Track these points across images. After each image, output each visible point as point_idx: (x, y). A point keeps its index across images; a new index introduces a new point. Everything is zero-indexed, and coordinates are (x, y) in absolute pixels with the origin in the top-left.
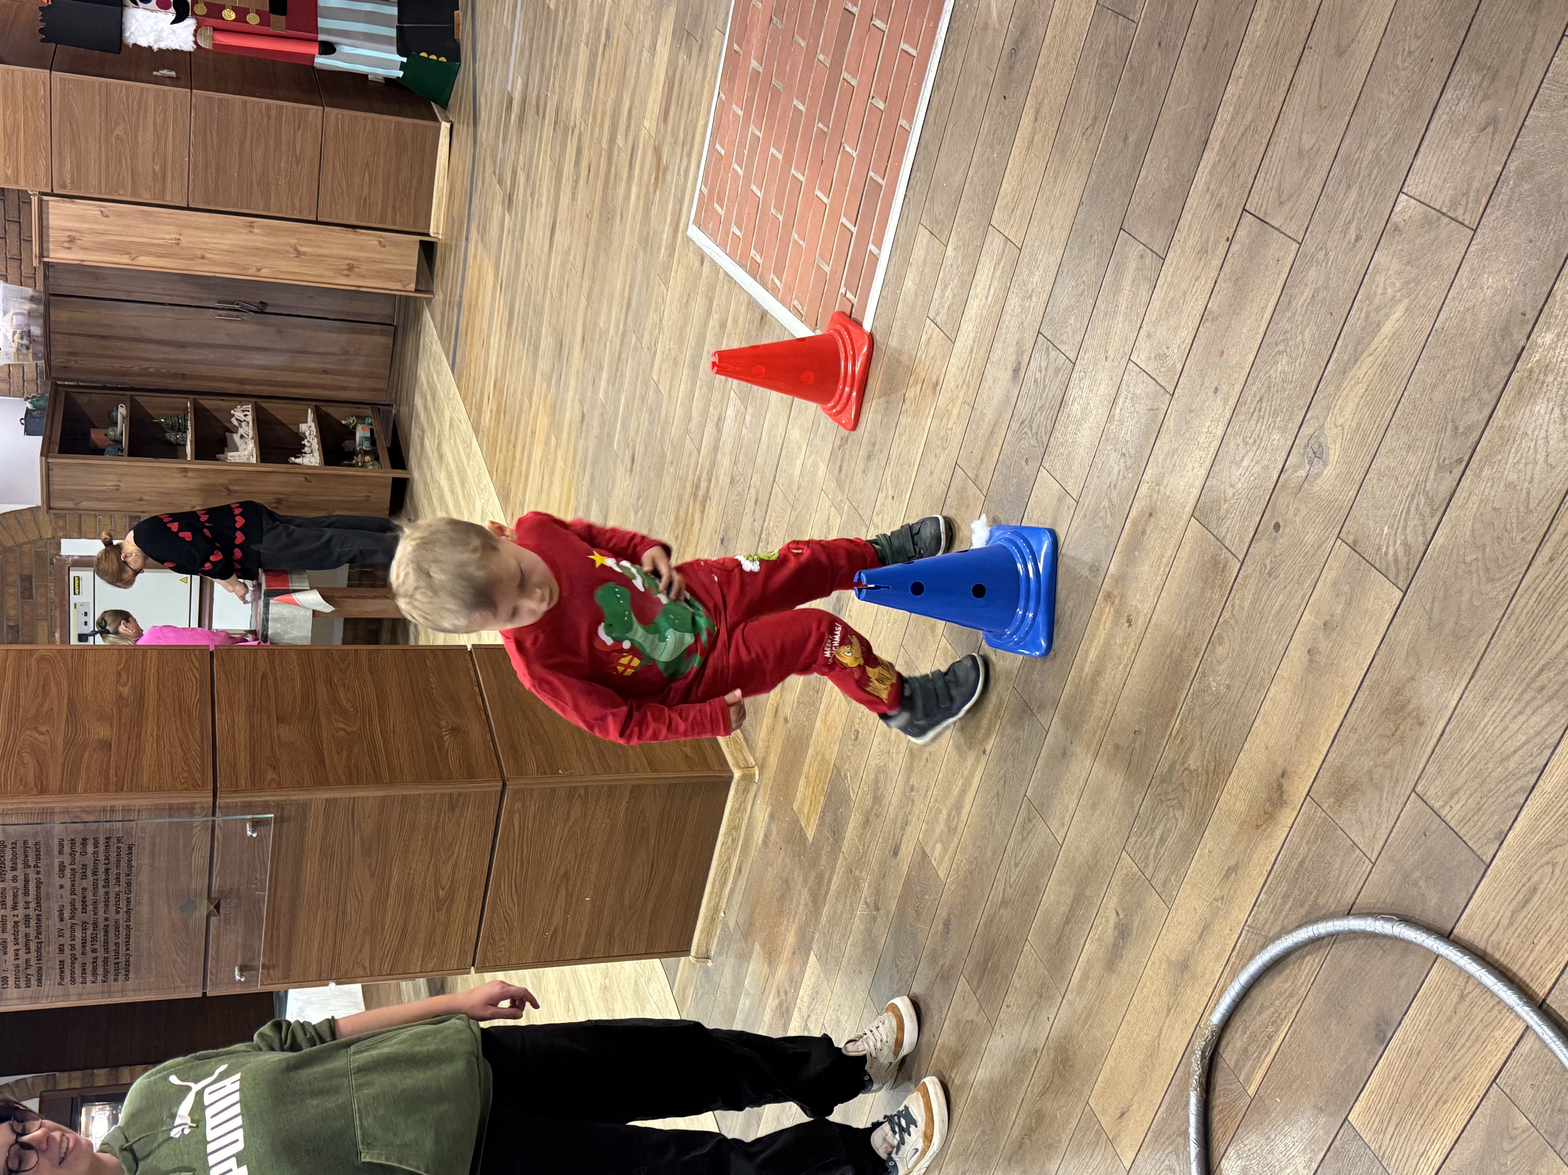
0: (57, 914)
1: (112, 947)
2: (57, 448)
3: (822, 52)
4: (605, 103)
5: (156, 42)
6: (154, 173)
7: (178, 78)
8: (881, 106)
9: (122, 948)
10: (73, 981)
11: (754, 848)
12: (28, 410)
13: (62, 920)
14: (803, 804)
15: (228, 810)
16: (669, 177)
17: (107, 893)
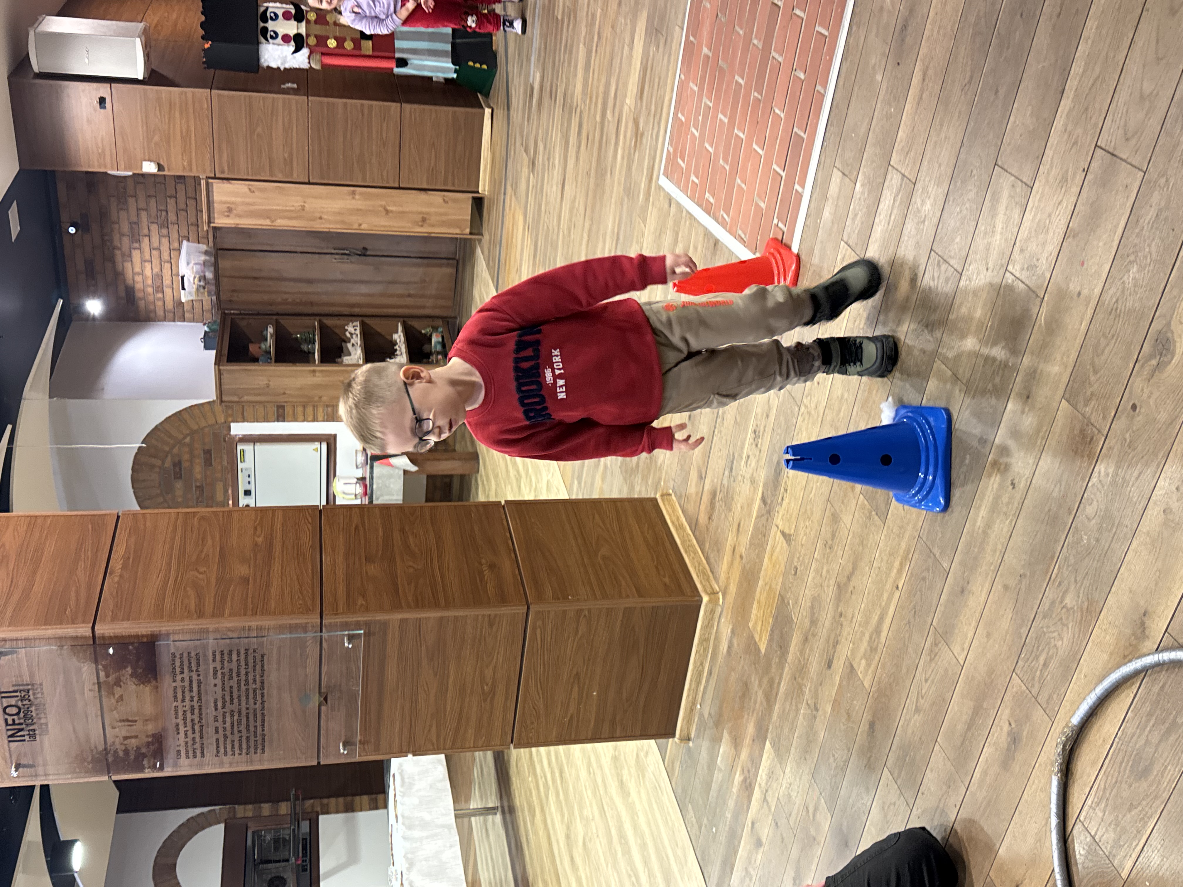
0: (213, 705)
1: (252, 729)
2: (226, 358)
3: (756, 37)
4: (598, 88)
5: (282, 64)
6: (285, 159)
7: (298, 88)
8: (802, 76)
9: (259, 729)
10: (226, 753)
11: (720, 656)
12: (206, 332)
13: (216, 709)
14: (756, 623)
15: (332, 627)
16: (644, 140)
17: (247, 690)
